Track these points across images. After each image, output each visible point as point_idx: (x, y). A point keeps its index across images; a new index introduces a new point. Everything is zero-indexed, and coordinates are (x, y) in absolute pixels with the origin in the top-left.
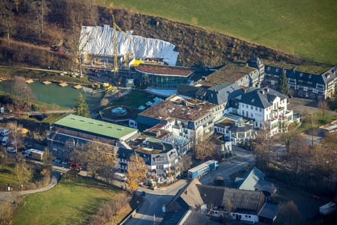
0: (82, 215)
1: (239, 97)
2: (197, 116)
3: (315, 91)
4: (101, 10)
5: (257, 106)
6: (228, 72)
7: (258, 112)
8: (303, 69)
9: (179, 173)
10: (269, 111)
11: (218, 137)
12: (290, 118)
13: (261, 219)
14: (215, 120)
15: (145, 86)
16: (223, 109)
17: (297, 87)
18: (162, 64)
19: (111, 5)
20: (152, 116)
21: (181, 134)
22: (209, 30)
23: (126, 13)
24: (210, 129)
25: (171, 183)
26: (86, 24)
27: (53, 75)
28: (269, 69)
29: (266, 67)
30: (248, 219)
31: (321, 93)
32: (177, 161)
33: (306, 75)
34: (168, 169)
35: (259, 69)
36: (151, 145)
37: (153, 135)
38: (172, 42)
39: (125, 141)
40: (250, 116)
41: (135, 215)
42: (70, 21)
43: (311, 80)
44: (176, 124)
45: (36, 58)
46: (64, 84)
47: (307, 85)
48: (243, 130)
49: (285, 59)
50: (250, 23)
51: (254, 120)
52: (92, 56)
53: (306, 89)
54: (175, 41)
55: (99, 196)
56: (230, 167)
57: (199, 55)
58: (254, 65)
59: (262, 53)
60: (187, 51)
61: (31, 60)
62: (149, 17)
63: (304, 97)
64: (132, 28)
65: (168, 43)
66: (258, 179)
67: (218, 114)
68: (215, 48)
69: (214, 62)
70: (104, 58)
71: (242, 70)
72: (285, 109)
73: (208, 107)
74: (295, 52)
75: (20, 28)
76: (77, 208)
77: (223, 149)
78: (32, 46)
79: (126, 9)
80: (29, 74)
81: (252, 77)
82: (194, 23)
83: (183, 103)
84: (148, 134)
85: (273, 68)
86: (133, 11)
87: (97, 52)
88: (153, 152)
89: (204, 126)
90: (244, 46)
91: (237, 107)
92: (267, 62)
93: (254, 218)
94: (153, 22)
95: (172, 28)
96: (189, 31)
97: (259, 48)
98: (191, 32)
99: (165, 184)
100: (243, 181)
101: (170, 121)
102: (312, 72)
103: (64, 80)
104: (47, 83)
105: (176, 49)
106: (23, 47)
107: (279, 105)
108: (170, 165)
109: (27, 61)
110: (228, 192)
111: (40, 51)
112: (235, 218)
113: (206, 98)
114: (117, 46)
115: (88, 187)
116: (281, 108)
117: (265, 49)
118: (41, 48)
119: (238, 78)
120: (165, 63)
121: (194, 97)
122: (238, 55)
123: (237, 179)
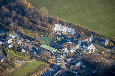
0: (37, 68)
1: (84, 44)
2: (72, 47)
3: (103, 43)
4: (60, 21)
5: (87, 46)
6: (84, 37)
7: (87, 47)
8: (101, 38)
9: (64, 60)
10: (89, 47)
11: (77, 52)
12: (94, 49)
13: (78, 73)
14: (77, 48)
15: (66, 39)
16: (79, 46)
17: (99, 42)
18: (71, 34)
19: (62, 20)
20: (62, 46)
21: (68, 51)
22: (82, 27)
23: (65, 22)
24: (75, 50)
25: (62, 62)
26: (56, 24)
27: (47, 34)
28: (94, 37)
29: (93, 37)
30: (75, 73)
31: (104, 44)
32: (64, 57)
33: (101, 39)
34: (61, 59)
35: (91, 37)
36: (59, 53)
37: (60, 51)
38: (74, 29)
39: (53, 52)
40: (85, 48)
41: (50, 69)
42: (53, 23)
43: (102, 41)
44: (67, 49)
45: (44, 30)
46: (49, 37)
47: (102, 42)
48: (82, 51)
49: (98, 35)
50: (93, 26)
51: (86, 49)
52: (57, 31)
53: (101, 42)
54: (75, 29)
55: (43, 64)
56: (77, 59)
57: (79, 33)
58: (90, 36)
59: (93, 33)
60: (77, 32)
61: (43, 31)
62: (70, 23)
63: (101, 44)
64: (66, 25)
65: (73, 29)
66: (81, 63)
67: (78, 47)
68: (83, 31)
69: (83, 35)
70: (59, 32)
71: (87, 37)
72: (94, 47)
73: (76, 45)
74: (101, 34)
75: (42, 24)
76: (37, 66)
77: (76, 55)
78: (44, 28)
79: (65, 21)
80: (42, 34)
81: (89, 39)
82: (80, 25)
83: (70, 44)
84: (59, 50)
85: (95, 37)
86: (67, 21)
87: (58, 30)
88: (58, 55)
89: (74, 50)
90: (90, 31)
91: (83, 46)
92: (94, 36)
93: (76, 73)
94: (71, 24)
95: (75, 26)
96: (78, 27)
97: (93, 32)
98: (79, 27)
99: (60, 62)
100: (77, 64)
101: (66, 48)
102: (103, 39)
103: (49, 36)
104: (45, 36)
105: (75, 31)
106: (42, 28)
107: (92, 46)
108: (62, 58)
109: (42, 31)
110: (72, 66)
111: (45, 29)
112: (72, 72)
113: (76, 43)
114: (62, 29)
115: (42, 62)
116: (92, 47)
117: (94, 33)
118: (46, 28)
119: (86, 39)
120: (72, 34)
121: (73, 43)
122: (88, 33)
123: (76, 63)
